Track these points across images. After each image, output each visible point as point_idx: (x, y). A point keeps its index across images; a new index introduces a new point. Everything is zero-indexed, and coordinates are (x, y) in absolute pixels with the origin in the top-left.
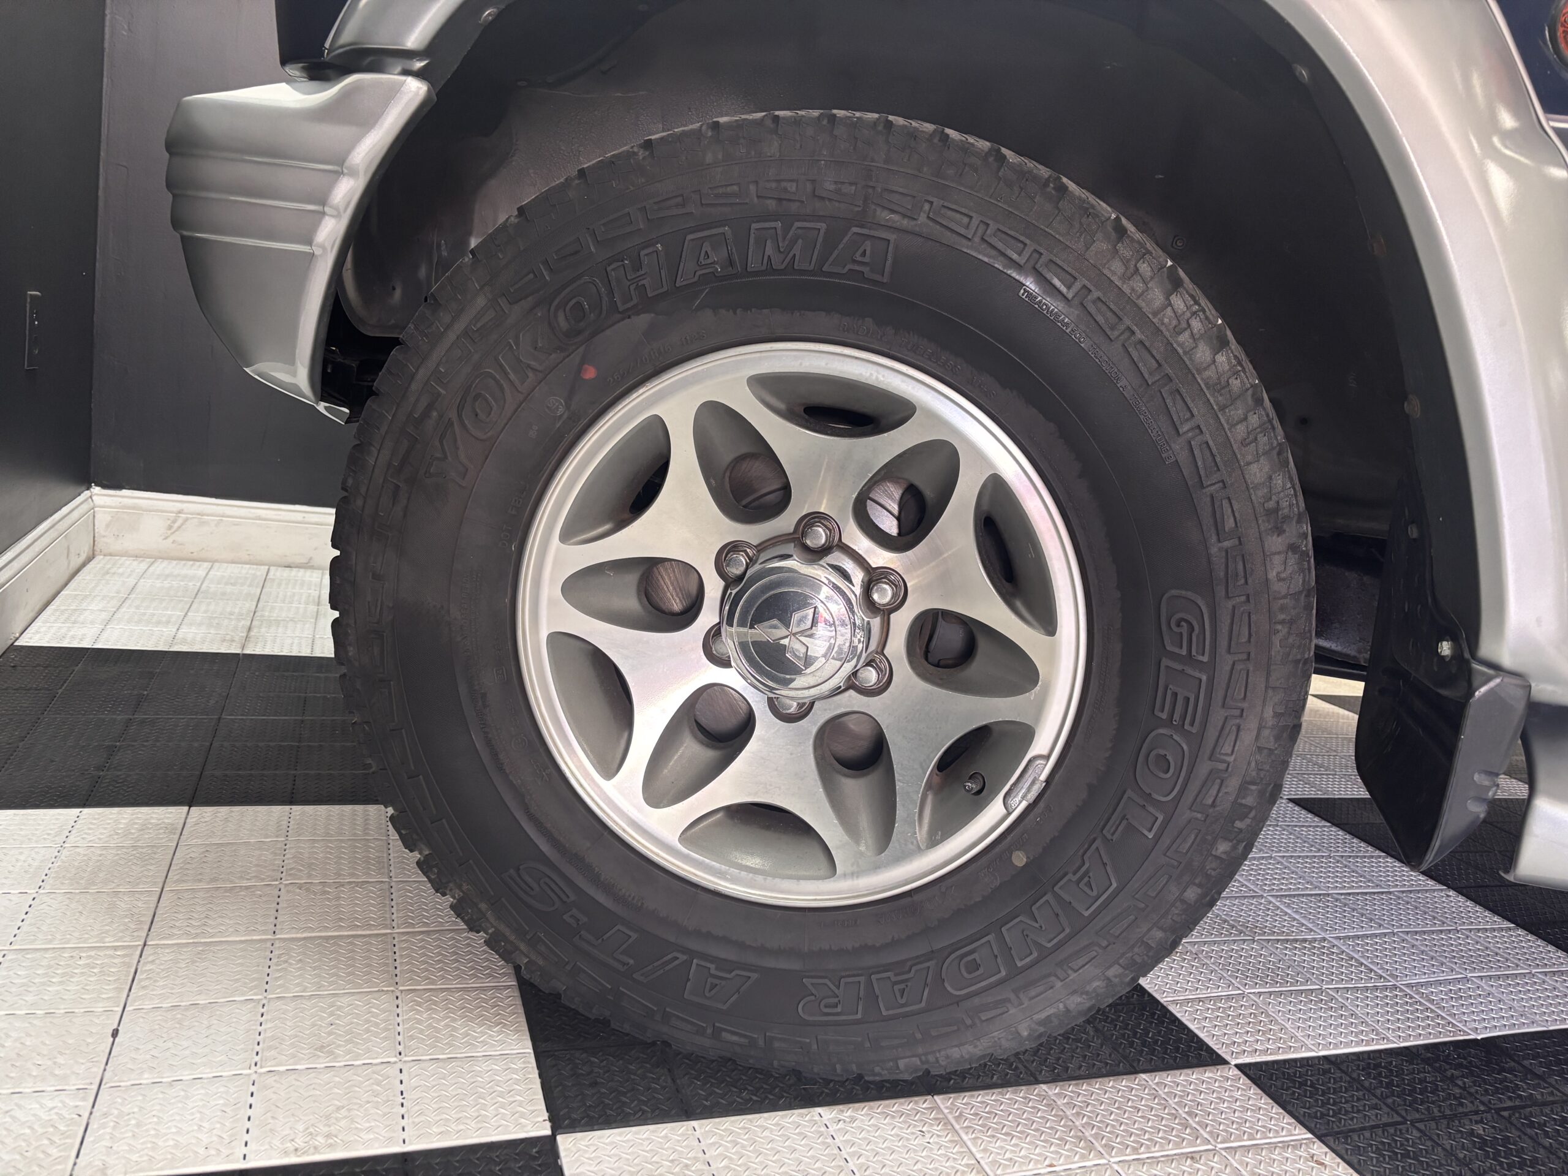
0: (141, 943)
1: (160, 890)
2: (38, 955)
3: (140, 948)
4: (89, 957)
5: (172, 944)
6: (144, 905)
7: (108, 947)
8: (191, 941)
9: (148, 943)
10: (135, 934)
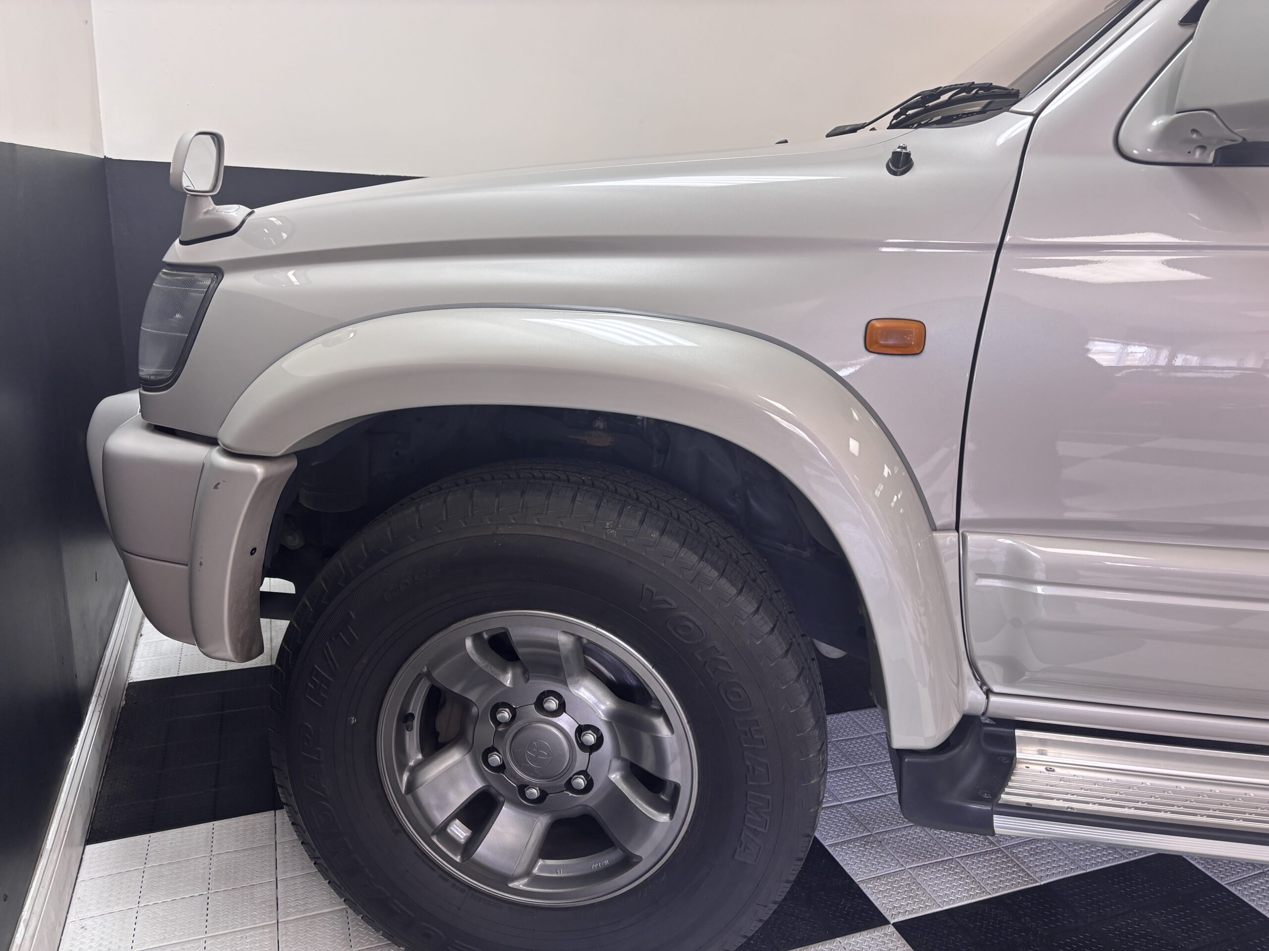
0: (276, 921)
1: (275, 880)
2: (223, 939)
3: (276, 925)
4: (251, 936)
5: (293, 920)
6: (269, 891)
7: (259, 927)
8: (302, 916)
9: (280, 921)
10: (271, 915)
